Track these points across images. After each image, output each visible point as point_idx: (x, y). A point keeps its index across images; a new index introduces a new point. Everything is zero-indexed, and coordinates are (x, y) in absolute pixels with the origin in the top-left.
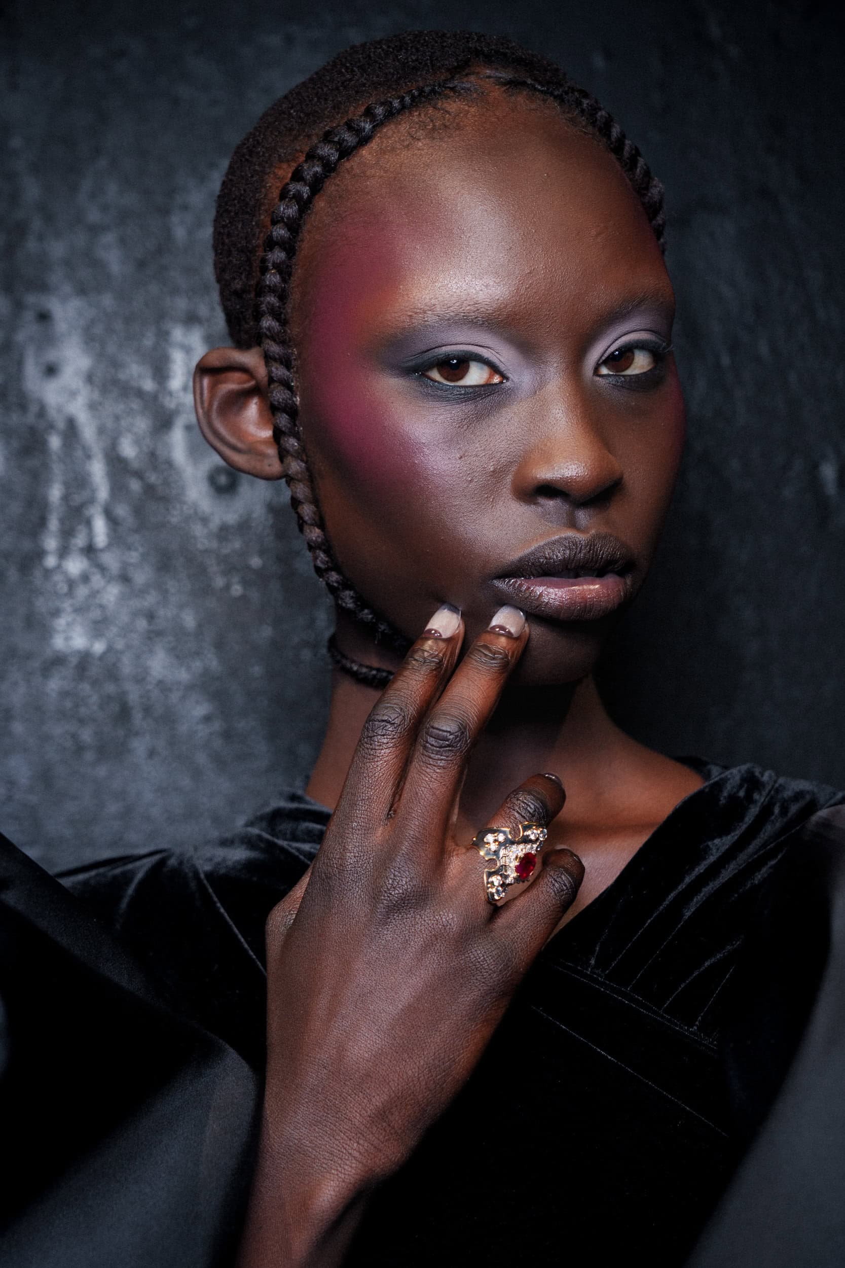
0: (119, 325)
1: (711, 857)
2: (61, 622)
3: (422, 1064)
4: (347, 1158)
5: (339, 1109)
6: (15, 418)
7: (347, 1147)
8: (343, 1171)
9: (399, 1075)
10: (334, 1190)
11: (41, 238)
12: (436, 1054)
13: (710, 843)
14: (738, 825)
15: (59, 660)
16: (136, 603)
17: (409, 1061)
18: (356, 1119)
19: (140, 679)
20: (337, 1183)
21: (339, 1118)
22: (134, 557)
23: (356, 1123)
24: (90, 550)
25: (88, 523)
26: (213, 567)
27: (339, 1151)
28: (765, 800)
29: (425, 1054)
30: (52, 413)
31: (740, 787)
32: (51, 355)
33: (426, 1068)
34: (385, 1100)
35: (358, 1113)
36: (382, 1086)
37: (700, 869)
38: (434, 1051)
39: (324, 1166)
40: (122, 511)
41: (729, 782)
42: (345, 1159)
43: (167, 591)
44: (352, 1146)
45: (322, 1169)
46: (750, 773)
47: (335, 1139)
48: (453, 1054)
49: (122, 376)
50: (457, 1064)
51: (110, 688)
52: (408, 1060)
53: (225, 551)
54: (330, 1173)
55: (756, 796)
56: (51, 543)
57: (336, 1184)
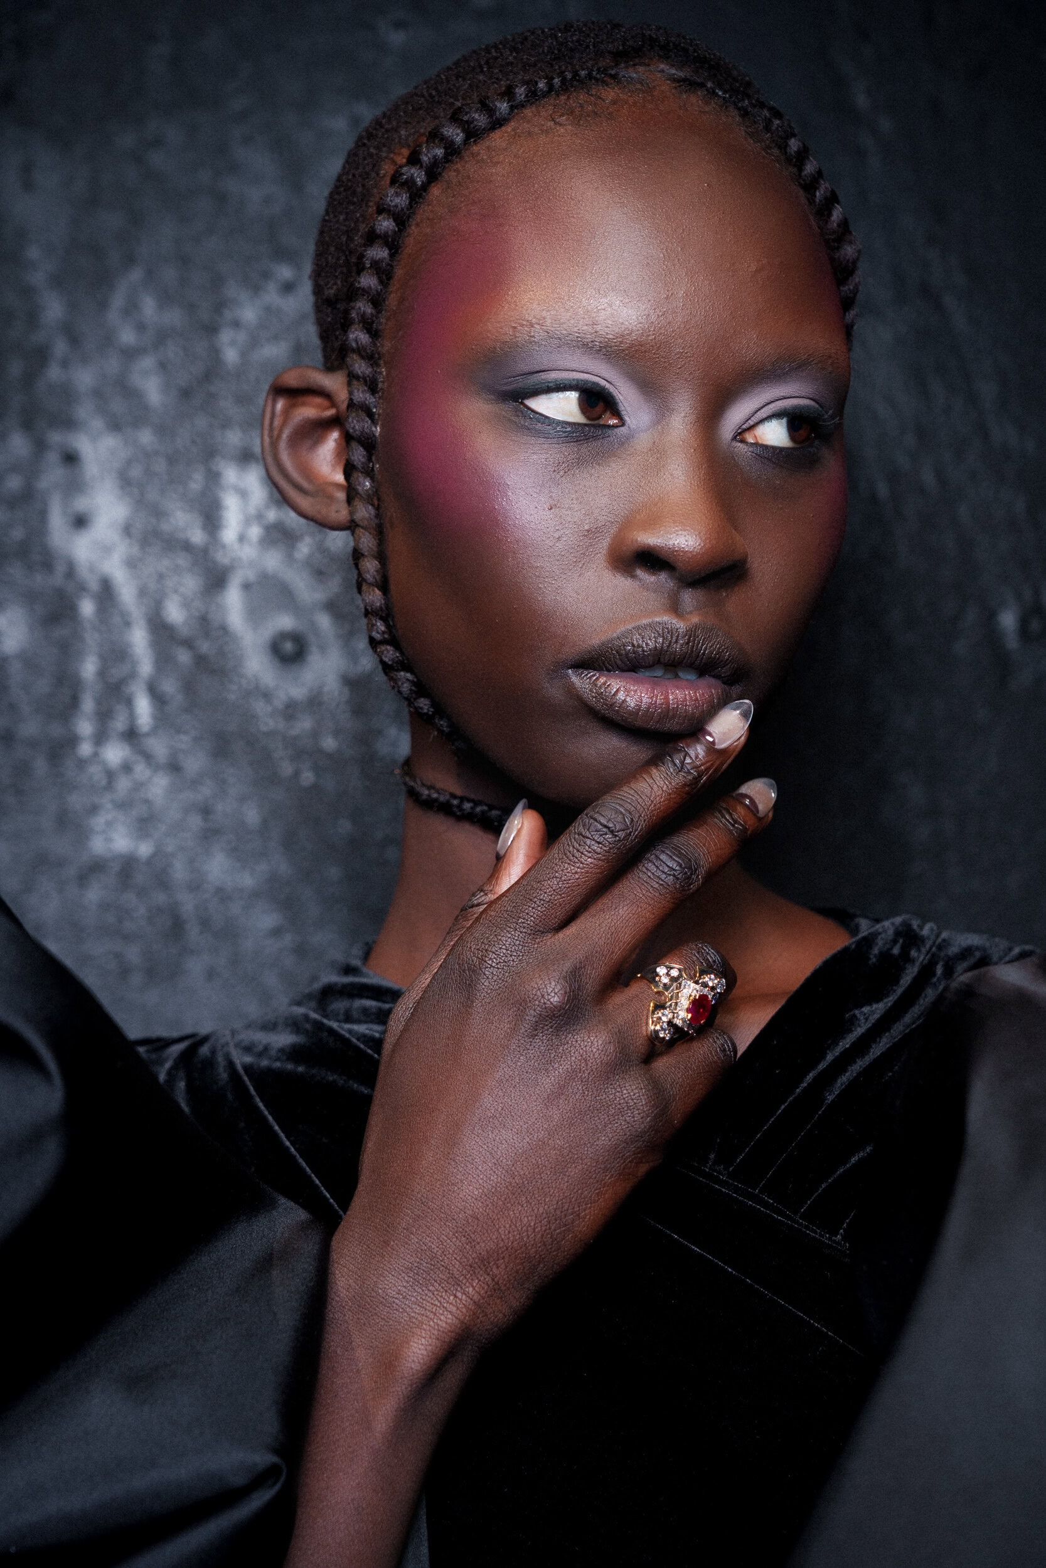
0: (160, 466)
1: (859, 1029)
2: (99, 822)
3: (541, 1212)
4: (441, 1312)
5: (436, 1254)
6: (39, 580)
7: (442, 1300)
8: (436, 1327)
9: (511, 1221)
10: (426, 1350)
11: (65, 364)
12: (559, 1203)
13: (857, 1012)
14: (892, 989)
15: (97, 867)
16: (189, 796)
17: (527, 1206)
18: (455, 1267)
19: (195, 886)
20: (430, 1340)
21: (434, 1266)
22: (184, 741)
23: (454, 1272)
24: (131, 735)
25: (129, 702)
26: (279, 752)
27: (432, 1304)
28: (924, 959)
29: (547, 1200)
30: (83, 573)
31: (895, 942)
32: (81, 504)
33: (545, 1218)
34: (491, 1248)
35: (458, 1261)
36: (489, 1232)
37: (846, 1042)
38: (557, 1199)
39: (414, 1320)
40: (169, 687)
41: (879, 937)
42: (439, 1313)
43: (224, 781)
44: (447, 1299)
45: (411, 1324)
46: (907, 925)
47: (429, 1290)
48: (579, 1207)
49: (165, 527)
50: (581, 1220)
51: (161, 898)
52: (525, 1205)
53: (294, 732)
54: (421, 1329)
55: (914, 953)
56: (85, 727)
57: (428, 1342)
